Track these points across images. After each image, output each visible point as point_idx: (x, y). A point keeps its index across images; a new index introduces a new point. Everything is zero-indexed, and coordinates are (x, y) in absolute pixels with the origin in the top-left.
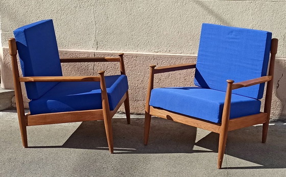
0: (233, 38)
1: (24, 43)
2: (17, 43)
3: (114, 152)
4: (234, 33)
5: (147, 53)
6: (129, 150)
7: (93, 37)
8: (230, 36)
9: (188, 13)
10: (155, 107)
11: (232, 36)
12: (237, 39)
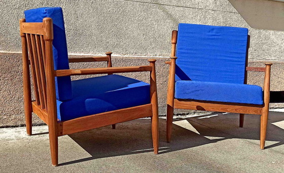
4: (214, 31)
8: (210, 33)
10: (180, 100)
11: (213, 34)
12: (220, 37)
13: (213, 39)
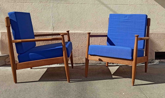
0: (127, 19)
1: (15, 20)
2: (10, 20)
3: (70, 81)
4: (127, 17)
5: (80, 32)
6: (78, 80)
7: (51, 24)
8: (125, 18)
9: (100, 11)
10: (91, 55)
11: (127, 18)
12: (129, 20)
13: (126, 22)
